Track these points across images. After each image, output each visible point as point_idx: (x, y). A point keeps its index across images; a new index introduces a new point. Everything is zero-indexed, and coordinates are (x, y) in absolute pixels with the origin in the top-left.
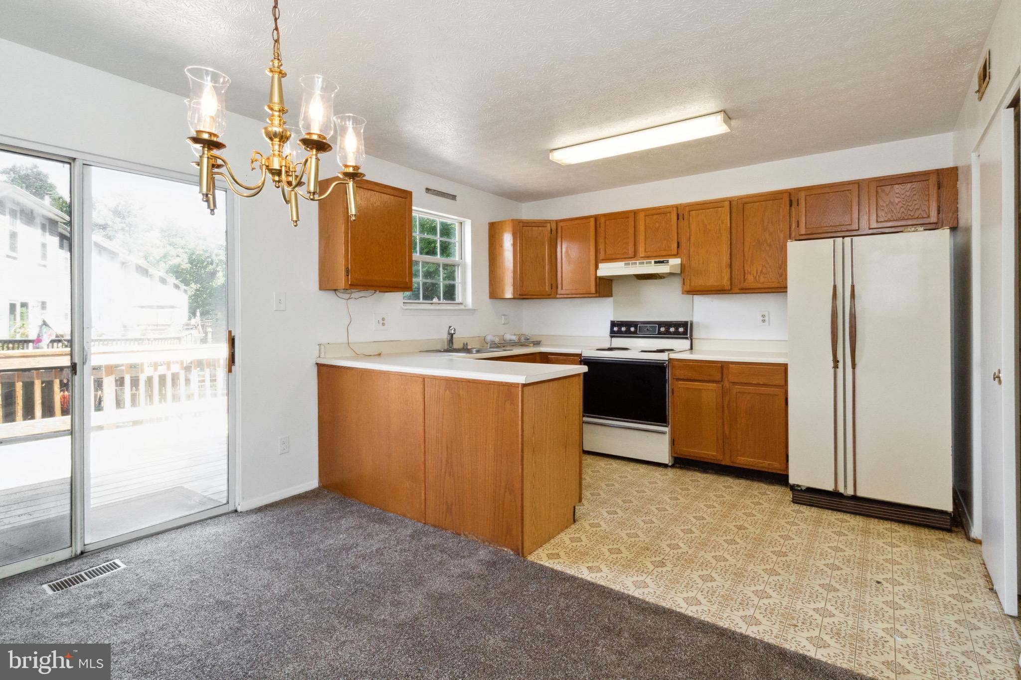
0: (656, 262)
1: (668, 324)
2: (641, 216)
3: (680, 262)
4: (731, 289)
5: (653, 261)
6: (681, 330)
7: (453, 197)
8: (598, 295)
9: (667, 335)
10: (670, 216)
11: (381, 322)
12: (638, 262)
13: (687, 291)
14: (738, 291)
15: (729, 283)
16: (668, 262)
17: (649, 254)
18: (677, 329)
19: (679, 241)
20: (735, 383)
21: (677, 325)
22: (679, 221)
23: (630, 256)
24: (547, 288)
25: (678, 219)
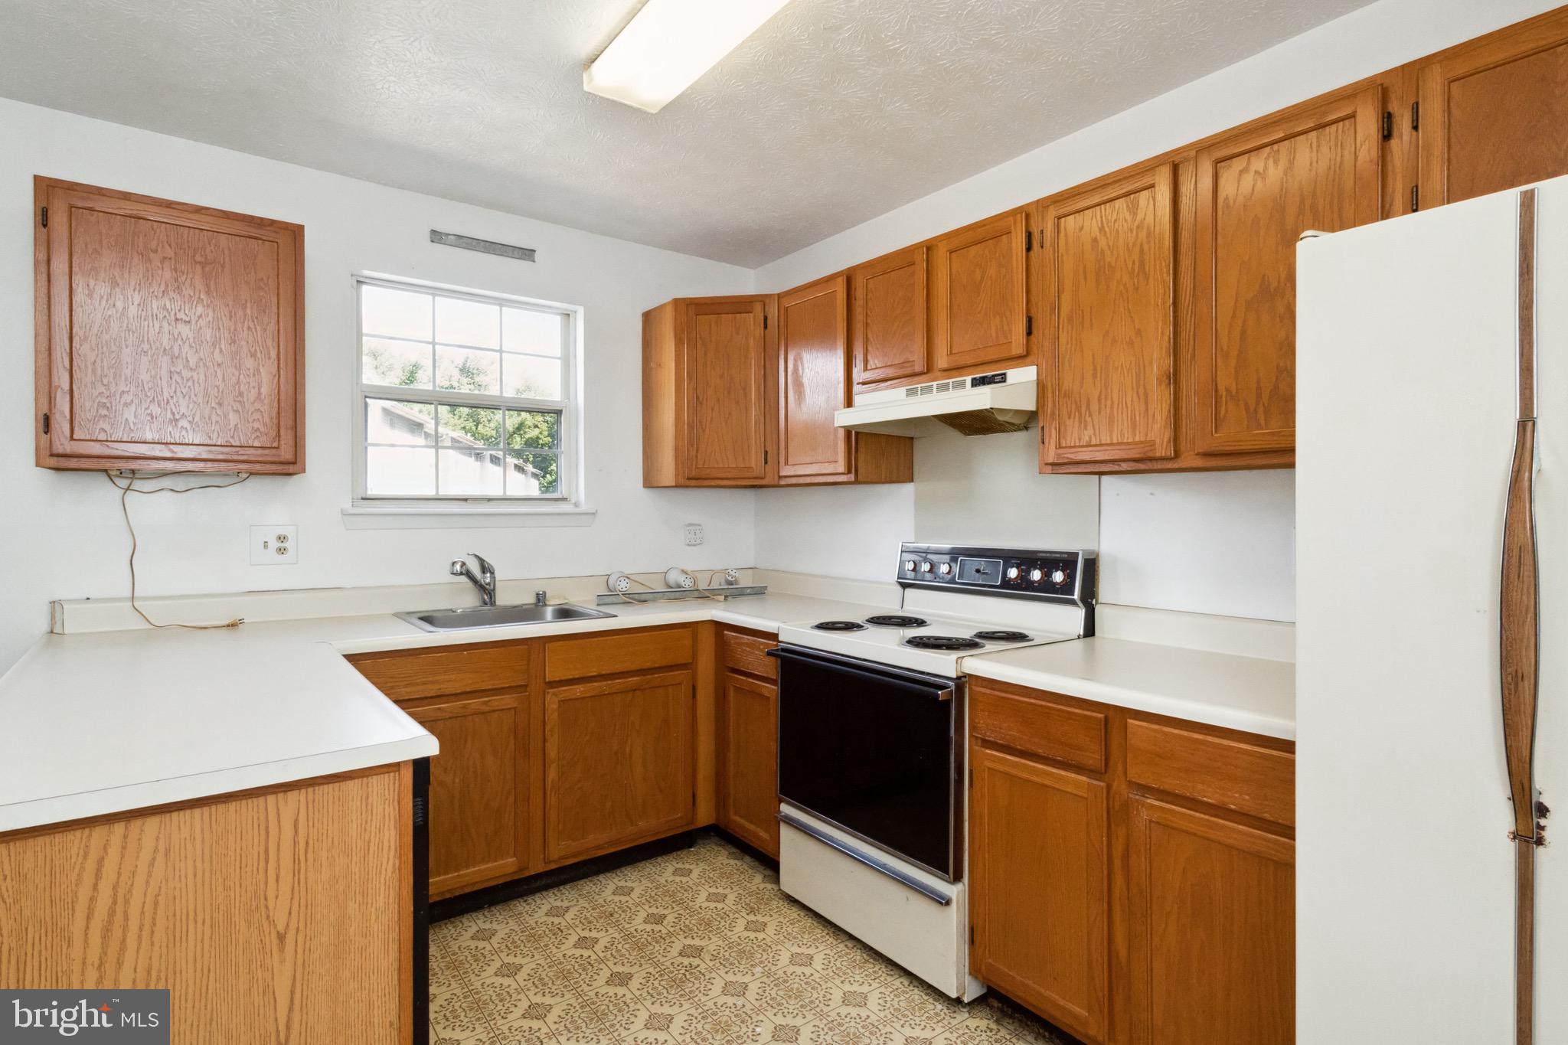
0: (976, 383)
1: (1026, 560)
2: (941, 256)
3: (1035, 378)
4: (1177, 454)
5: (968, 379)
6: (1058, 577)
7: (528, 254)
8: (852, 477)
9: (1020, 589)
10: (1010, 242)
11: (274, 544)
12: (935, 384)
13: (1053, 464)
14: (1199, 462)
15: (1168, 434)
16: (1003, 378)
17: (961, 360)
18: (1047, 575)
19: (1033, 314)
20: (1146, 789)
21: (1049, 562)
22: (1032, 253)
23: (918, 368)
24: (755, 461)
25: (1029, 249)
